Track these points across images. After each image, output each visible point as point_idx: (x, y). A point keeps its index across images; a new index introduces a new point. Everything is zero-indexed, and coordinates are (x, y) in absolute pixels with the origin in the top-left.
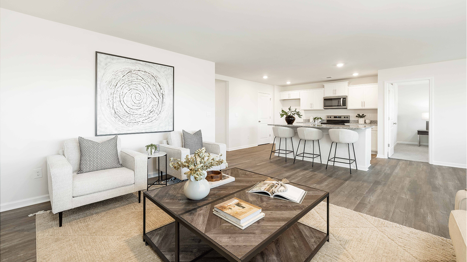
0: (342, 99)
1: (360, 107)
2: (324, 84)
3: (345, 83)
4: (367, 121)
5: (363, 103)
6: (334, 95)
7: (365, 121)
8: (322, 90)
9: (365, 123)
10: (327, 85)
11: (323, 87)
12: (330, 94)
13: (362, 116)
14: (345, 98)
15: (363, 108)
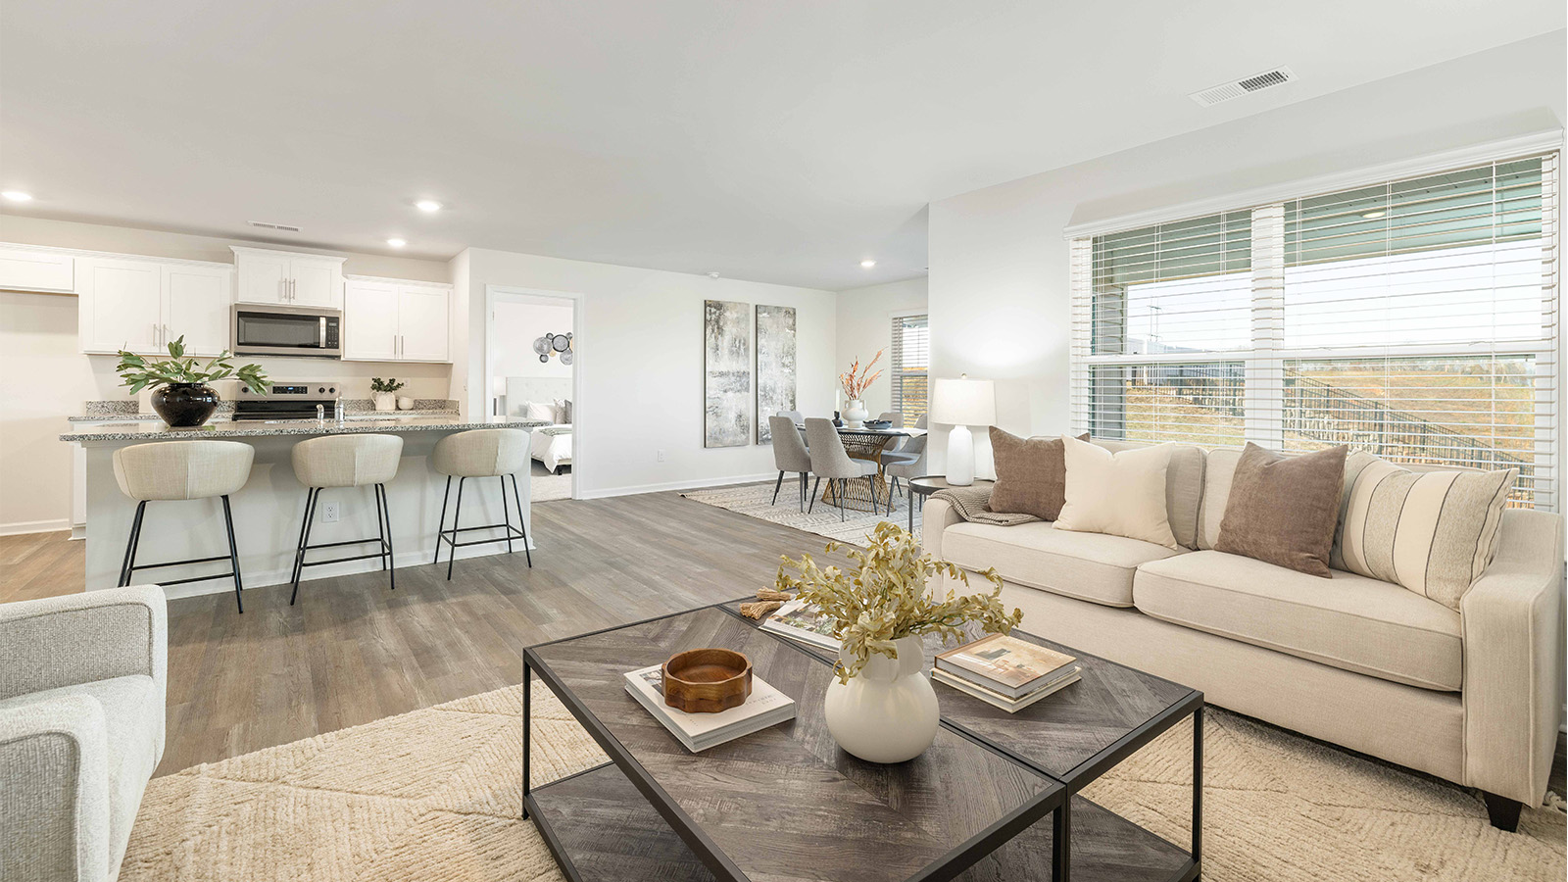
0: (323, 321)
1: (385, 355)
2: (232, 248)
3: (334, 264)
4: (405, 403)
5: (398, 342)
6: (284, 302)
7: (397, 401)
8: (224, 271)
9: (398, 408)
10: (244, 254)
11: (228, 258)
12: (265, 295)
13: (391, 387)
14: (336, 320)
15: (399, 358)
